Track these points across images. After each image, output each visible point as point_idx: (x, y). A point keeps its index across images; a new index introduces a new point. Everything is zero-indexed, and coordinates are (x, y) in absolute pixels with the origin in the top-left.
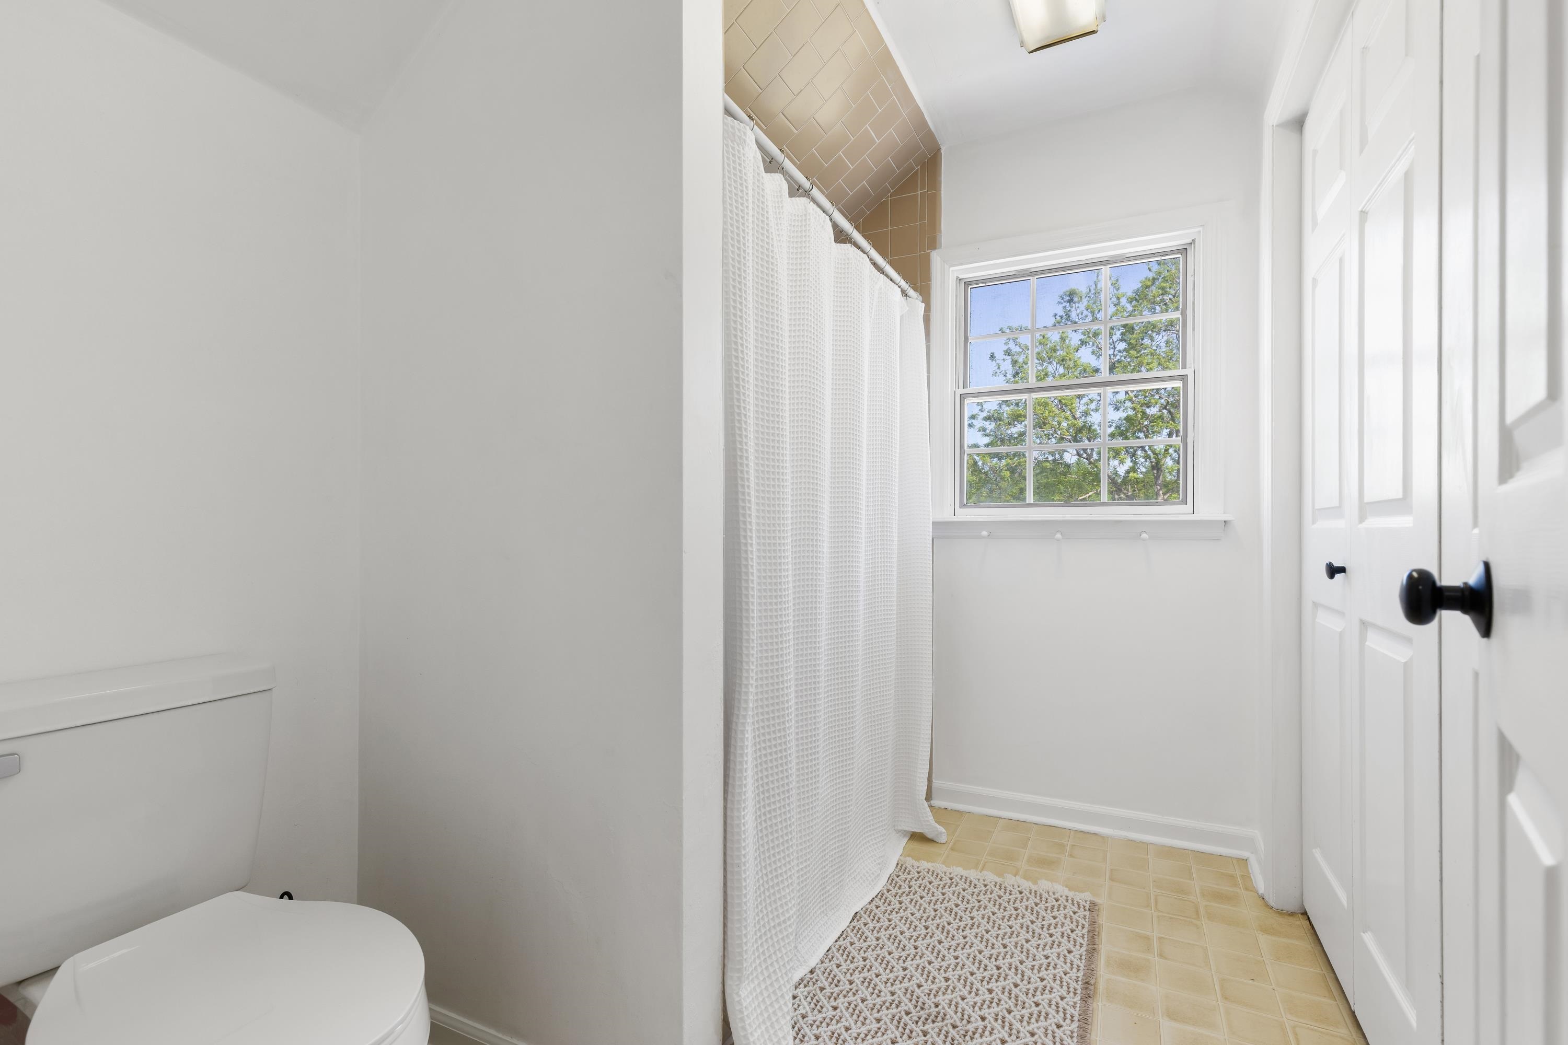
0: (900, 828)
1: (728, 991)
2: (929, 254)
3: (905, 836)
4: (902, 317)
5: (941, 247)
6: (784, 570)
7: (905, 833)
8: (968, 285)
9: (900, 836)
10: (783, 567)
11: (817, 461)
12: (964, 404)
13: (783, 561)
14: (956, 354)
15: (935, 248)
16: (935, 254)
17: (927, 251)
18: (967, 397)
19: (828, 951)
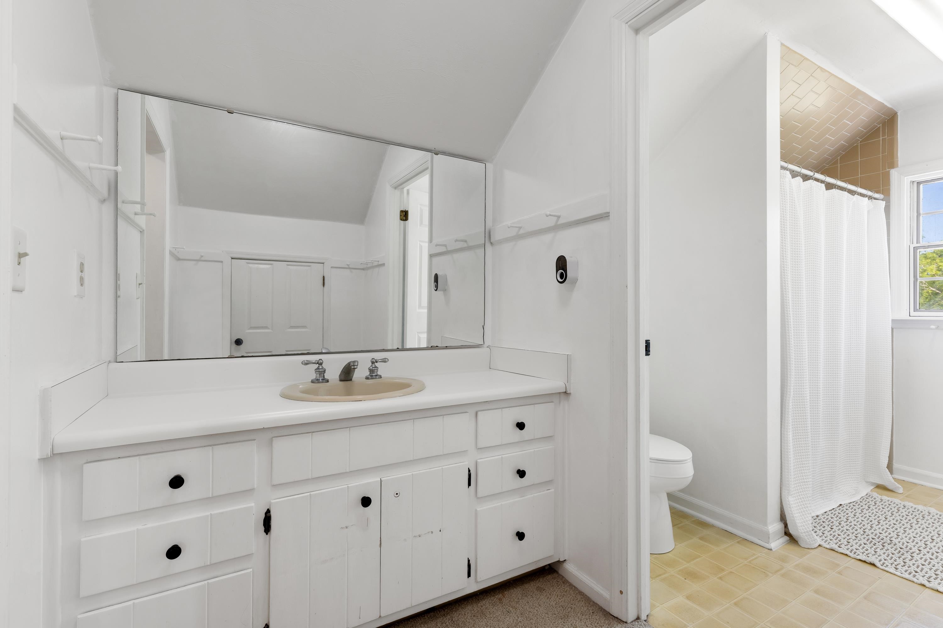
0: (868, 480)
1: (783, 496)
2: (888, 174)
3: (872, 485)
4: (868, 212)
5: (897, 166)
6: (804, 343)
7: (872, 484)
8: (920, 184)
9: (869, 485)
10: (803, 342)
11: (818, 295)
12: (916, 253)
13: (803, 339)
14: (910, 225)
15: (893, 167)
16: (893, 171)
17: (887, 170)
18: (920, 249)
19: (825, 512)
